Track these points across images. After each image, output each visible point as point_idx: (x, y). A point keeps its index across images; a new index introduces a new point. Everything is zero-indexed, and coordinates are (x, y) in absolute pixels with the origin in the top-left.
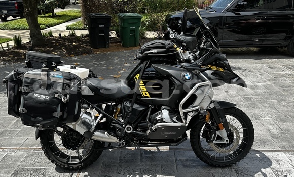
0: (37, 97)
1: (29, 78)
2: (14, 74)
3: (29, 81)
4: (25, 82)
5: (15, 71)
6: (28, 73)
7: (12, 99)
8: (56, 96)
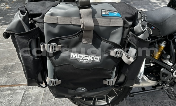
0: (77, 60)
1: (54, 25)
2: (24, 19)
3: (56, 30)
4: (49, 33)
5: (22, 12)
6: (52, 14)
7: (31, 65)
8: (112, 53)
